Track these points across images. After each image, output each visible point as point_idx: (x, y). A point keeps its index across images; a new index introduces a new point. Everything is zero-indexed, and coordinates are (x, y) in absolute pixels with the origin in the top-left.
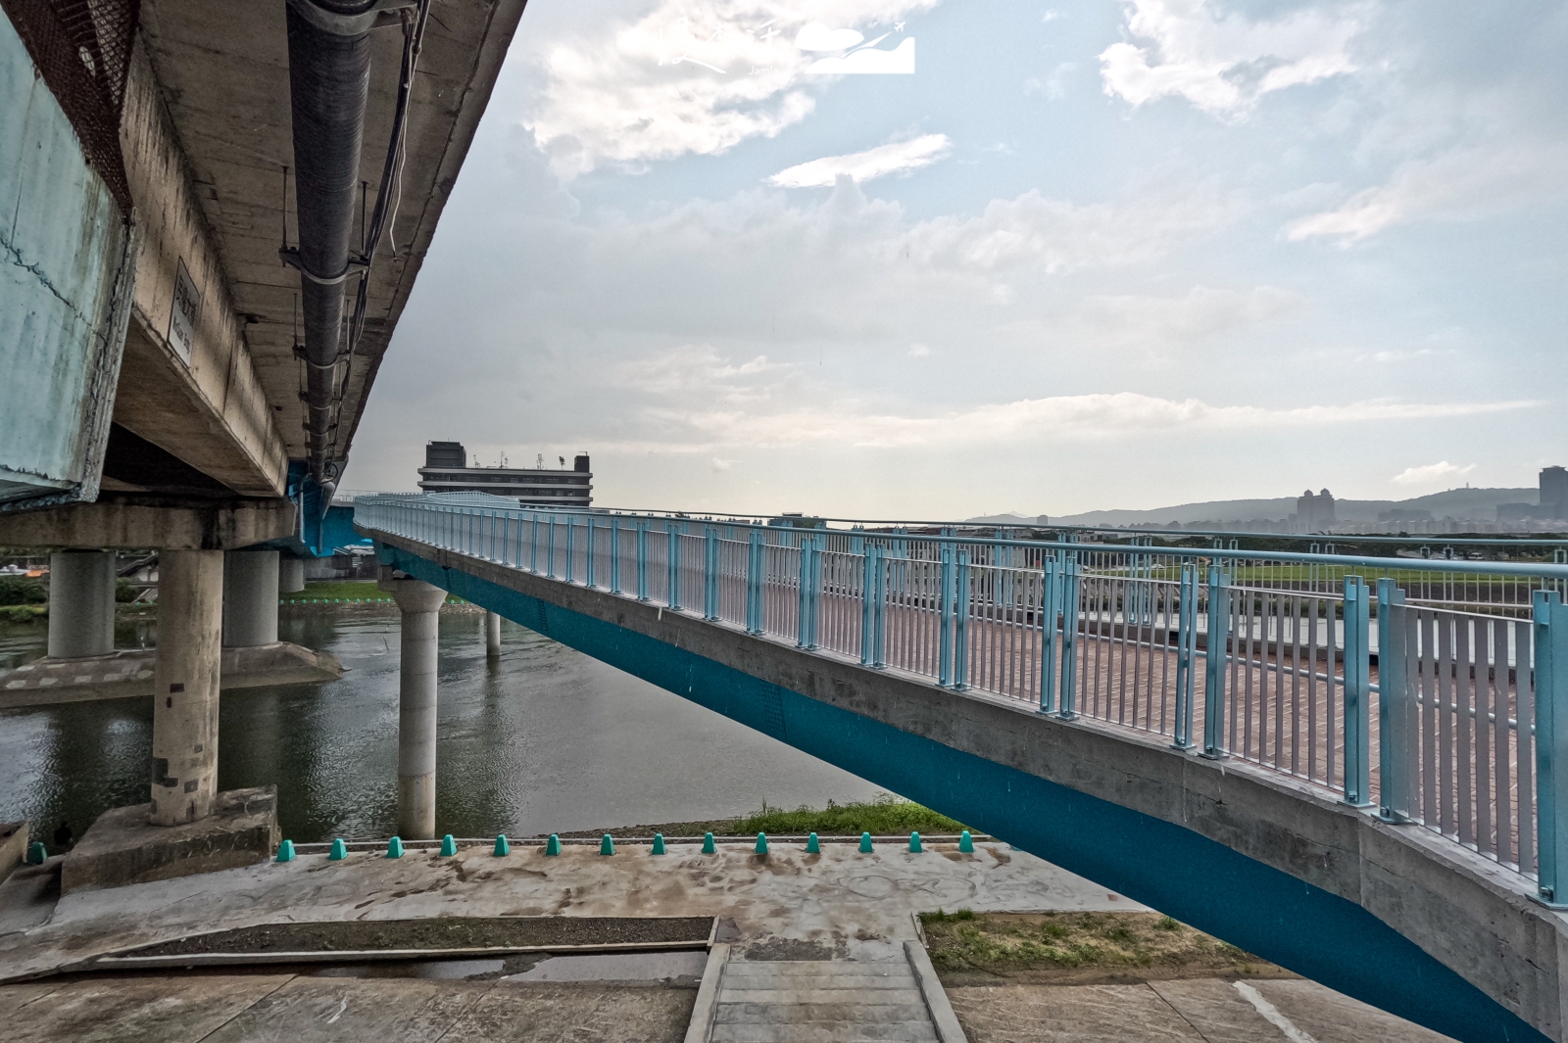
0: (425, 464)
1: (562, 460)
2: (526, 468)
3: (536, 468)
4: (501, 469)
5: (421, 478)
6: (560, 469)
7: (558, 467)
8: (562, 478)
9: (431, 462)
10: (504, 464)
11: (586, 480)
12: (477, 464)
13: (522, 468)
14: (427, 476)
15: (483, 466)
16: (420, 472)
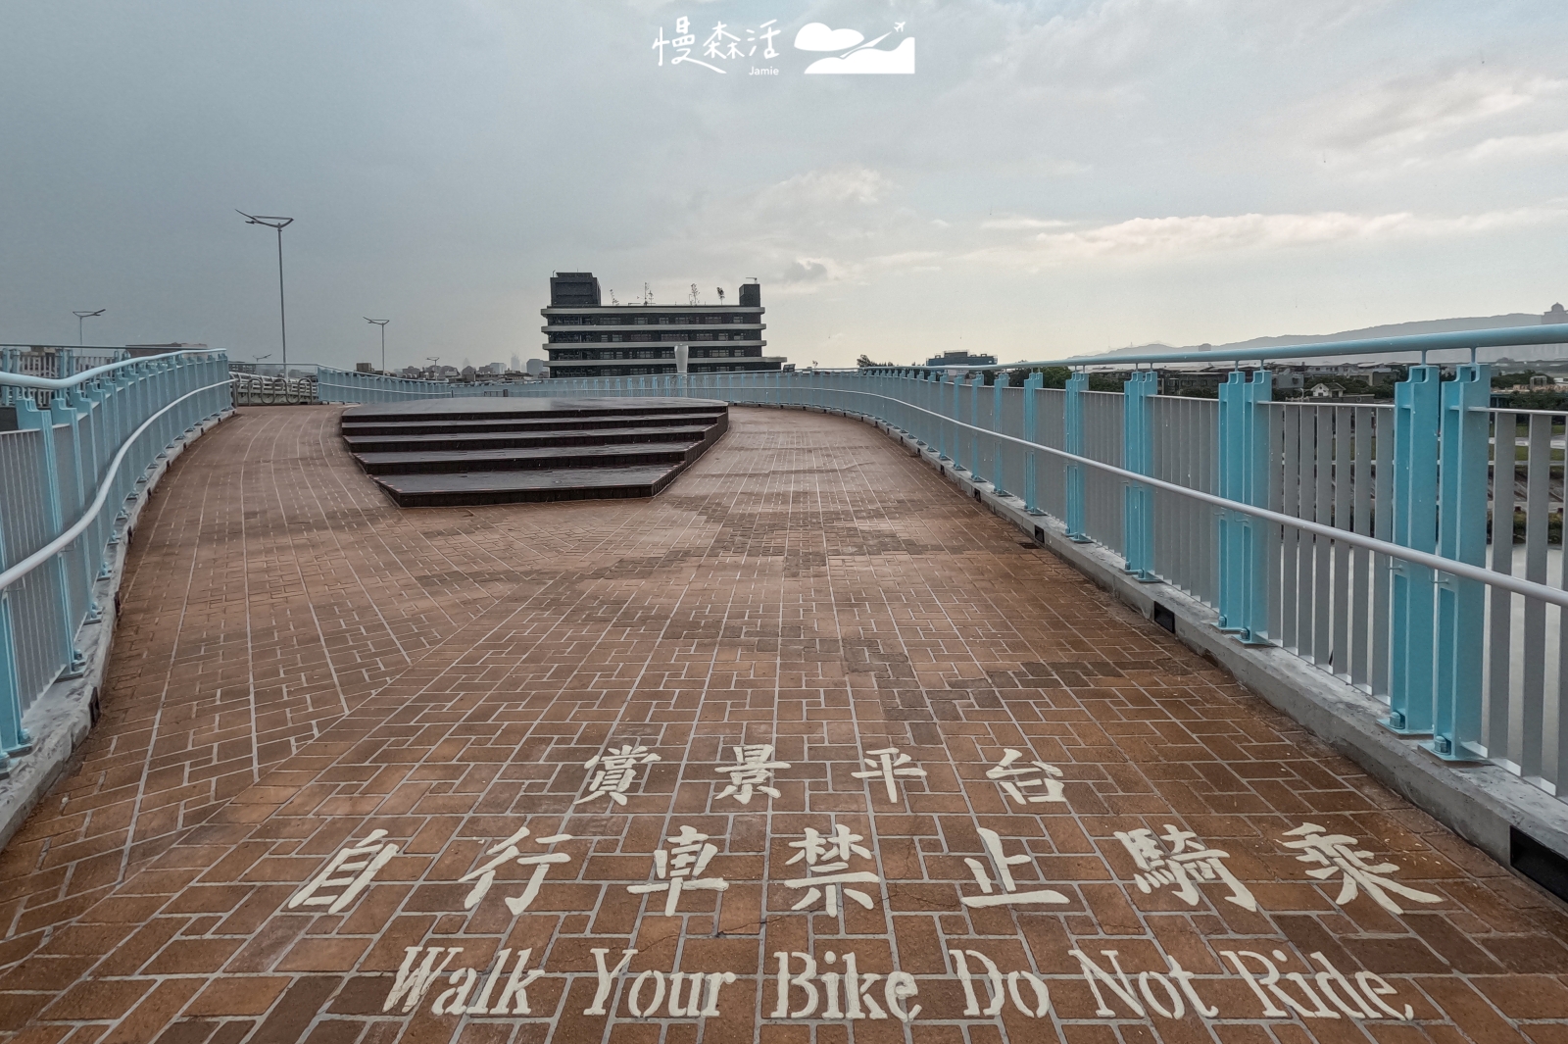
0: (549, 303)
1: (721, 292)
2: (678, 304)
3: (688, 304)
4: (645, 306)
5: (545, 322)
6: (720, 304)
7: (715, 301)
8: (726, 316)
9: (558, 299)
10: (648, 300)
11: (755, 318)
12: (615, 301)
13: (673, 304)
14: (553, 319)
15: (623, 302)
16: (544, 313)
